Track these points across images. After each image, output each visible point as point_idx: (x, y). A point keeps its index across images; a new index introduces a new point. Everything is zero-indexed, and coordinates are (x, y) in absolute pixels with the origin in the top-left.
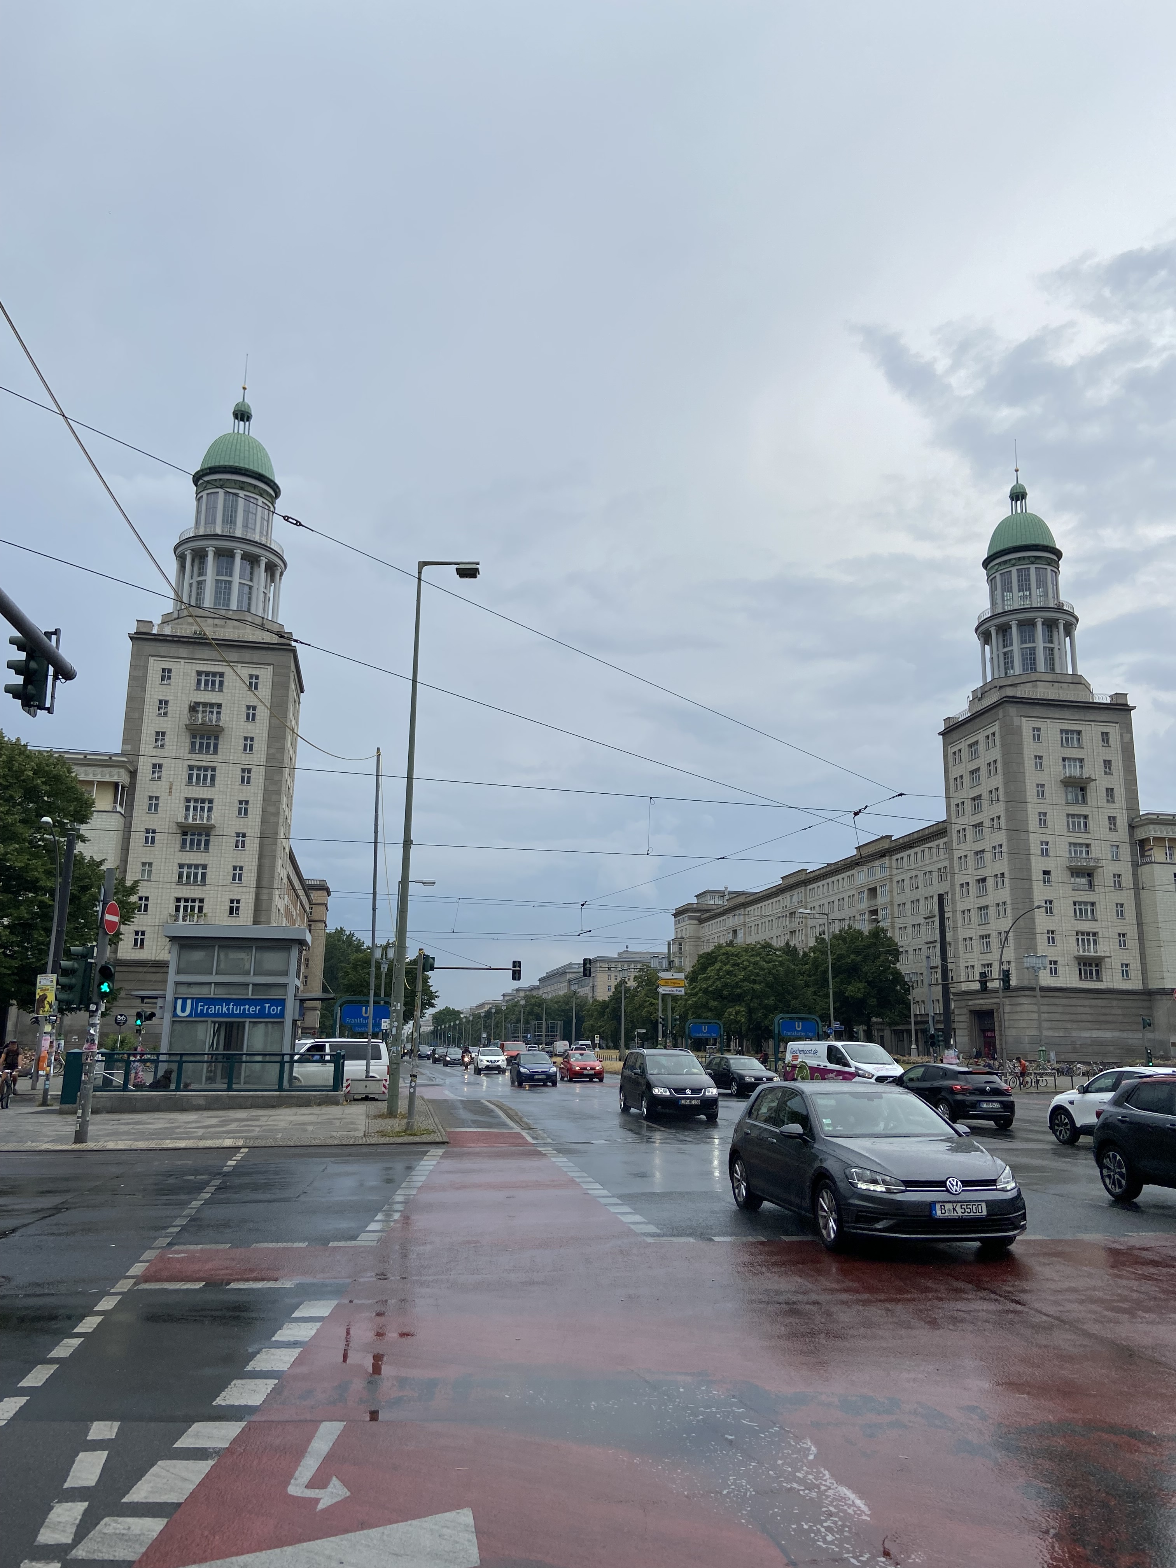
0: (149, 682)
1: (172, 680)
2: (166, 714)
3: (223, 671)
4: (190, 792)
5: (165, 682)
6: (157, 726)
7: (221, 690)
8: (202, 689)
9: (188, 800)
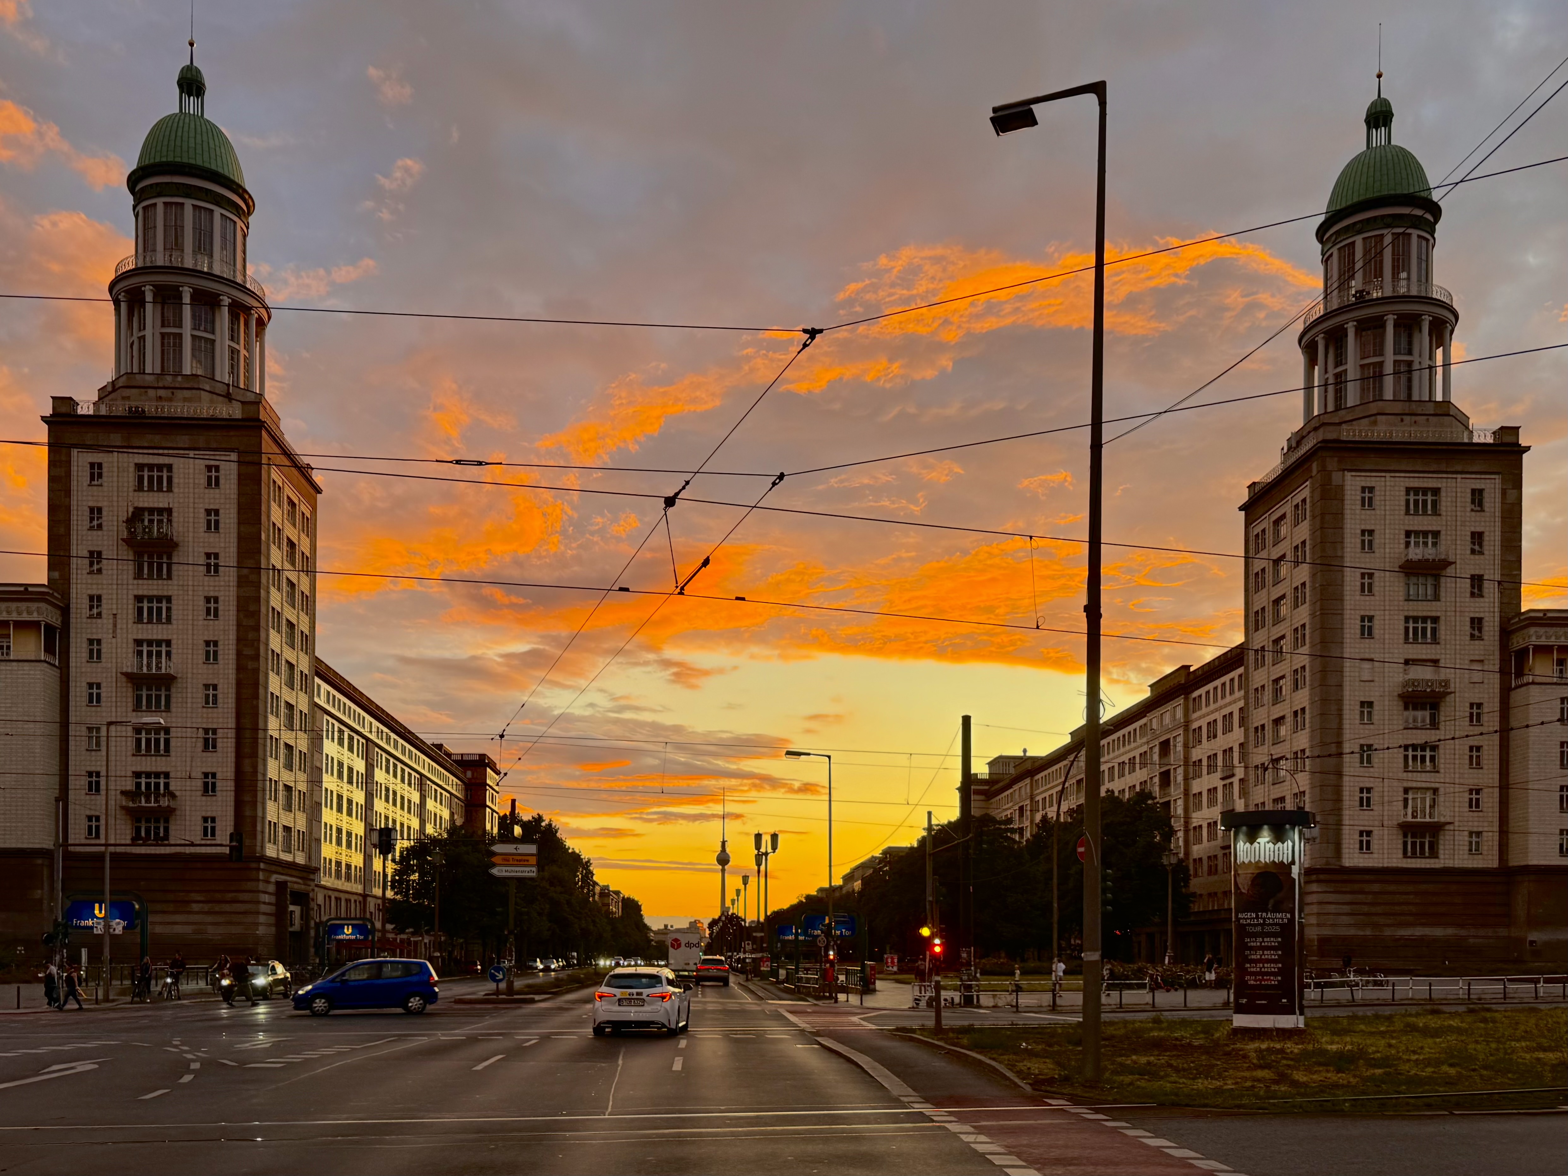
0: (74, 483)
1: (105, 478)
2: (100, 527)
3: (171, 462)
4: (140, 631)
5: (96, 482)
6: (90, 543)
7: (170, 489)
8: (146, 489)
9: (138, 642)
